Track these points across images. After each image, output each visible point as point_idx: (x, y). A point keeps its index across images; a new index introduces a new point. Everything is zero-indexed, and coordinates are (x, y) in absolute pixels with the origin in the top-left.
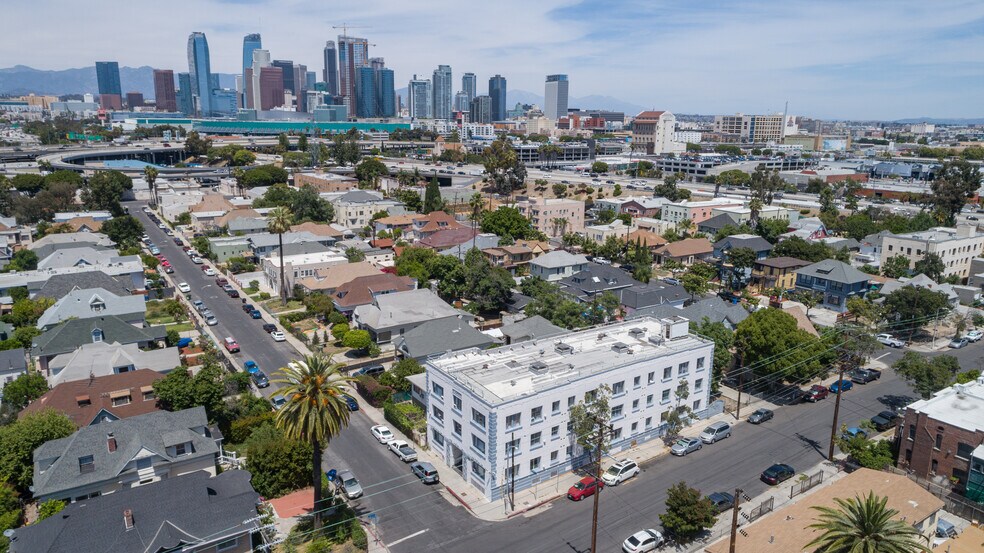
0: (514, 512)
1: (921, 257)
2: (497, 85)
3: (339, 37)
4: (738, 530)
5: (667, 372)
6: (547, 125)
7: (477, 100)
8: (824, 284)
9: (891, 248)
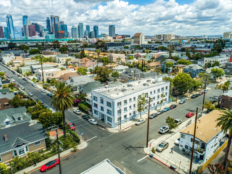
0: (121, 130)
1: (214, 63)
2: (96, 28)
3: (51, 16)
4: (197, 120)
5: (159, 90)
6: (110, 39)
7: (90, 32)
8: (191, 70)
9: (206, 61)
